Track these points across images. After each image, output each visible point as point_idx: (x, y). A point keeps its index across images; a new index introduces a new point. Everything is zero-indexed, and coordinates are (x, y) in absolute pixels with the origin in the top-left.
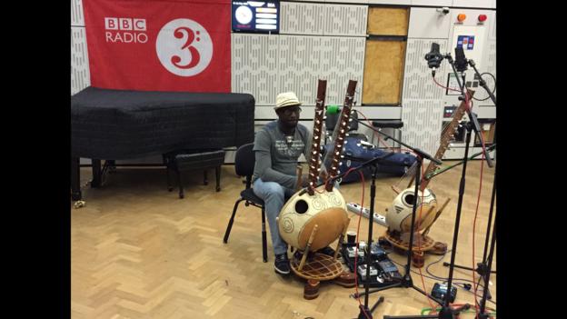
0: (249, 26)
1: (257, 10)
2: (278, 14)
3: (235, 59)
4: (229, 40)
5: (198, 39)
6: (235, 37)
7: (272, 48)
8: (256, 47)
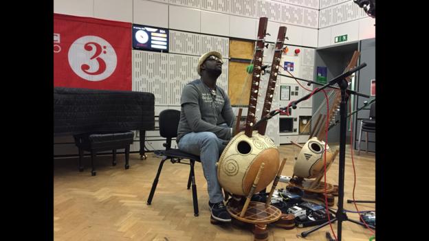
0: (146, 46)
1: (152, 34)
2: (168, 38)
3: (135, 70)
4: (130, 55)
5: (105, 52)
6: (135, 52)
7: (163, 62)
8: (151, 61)
